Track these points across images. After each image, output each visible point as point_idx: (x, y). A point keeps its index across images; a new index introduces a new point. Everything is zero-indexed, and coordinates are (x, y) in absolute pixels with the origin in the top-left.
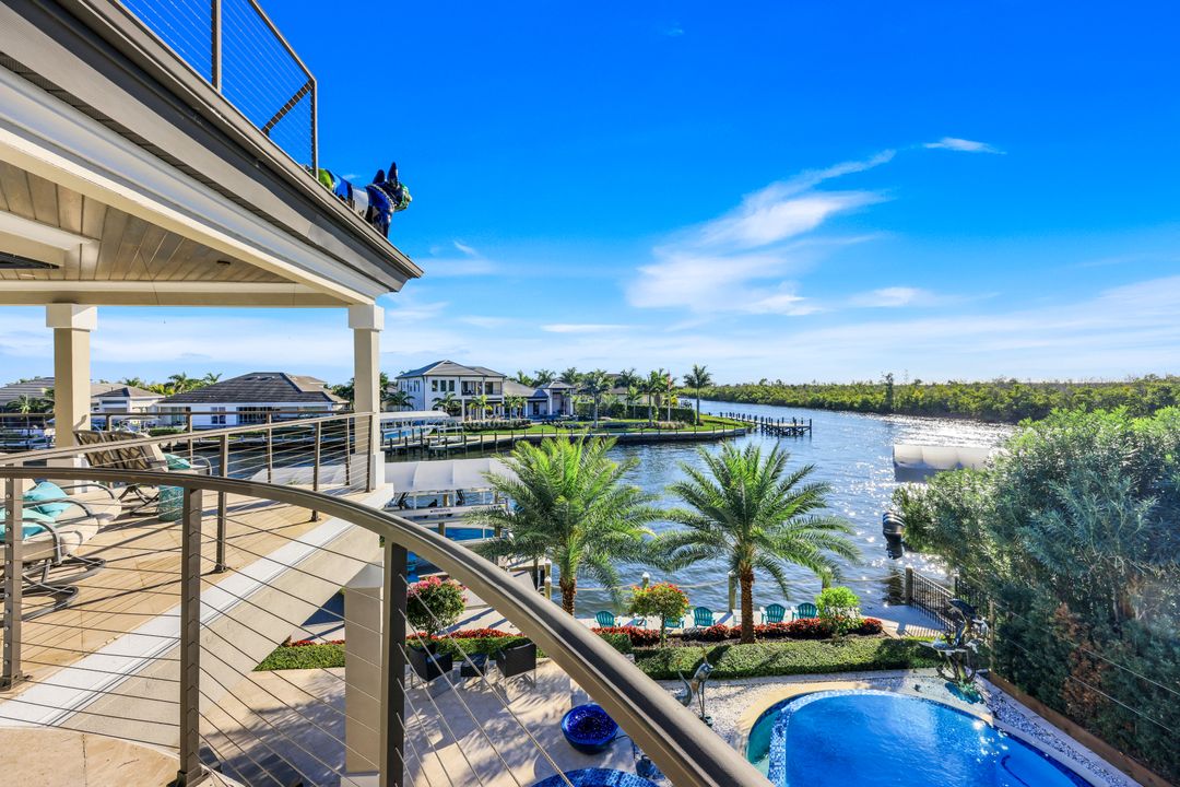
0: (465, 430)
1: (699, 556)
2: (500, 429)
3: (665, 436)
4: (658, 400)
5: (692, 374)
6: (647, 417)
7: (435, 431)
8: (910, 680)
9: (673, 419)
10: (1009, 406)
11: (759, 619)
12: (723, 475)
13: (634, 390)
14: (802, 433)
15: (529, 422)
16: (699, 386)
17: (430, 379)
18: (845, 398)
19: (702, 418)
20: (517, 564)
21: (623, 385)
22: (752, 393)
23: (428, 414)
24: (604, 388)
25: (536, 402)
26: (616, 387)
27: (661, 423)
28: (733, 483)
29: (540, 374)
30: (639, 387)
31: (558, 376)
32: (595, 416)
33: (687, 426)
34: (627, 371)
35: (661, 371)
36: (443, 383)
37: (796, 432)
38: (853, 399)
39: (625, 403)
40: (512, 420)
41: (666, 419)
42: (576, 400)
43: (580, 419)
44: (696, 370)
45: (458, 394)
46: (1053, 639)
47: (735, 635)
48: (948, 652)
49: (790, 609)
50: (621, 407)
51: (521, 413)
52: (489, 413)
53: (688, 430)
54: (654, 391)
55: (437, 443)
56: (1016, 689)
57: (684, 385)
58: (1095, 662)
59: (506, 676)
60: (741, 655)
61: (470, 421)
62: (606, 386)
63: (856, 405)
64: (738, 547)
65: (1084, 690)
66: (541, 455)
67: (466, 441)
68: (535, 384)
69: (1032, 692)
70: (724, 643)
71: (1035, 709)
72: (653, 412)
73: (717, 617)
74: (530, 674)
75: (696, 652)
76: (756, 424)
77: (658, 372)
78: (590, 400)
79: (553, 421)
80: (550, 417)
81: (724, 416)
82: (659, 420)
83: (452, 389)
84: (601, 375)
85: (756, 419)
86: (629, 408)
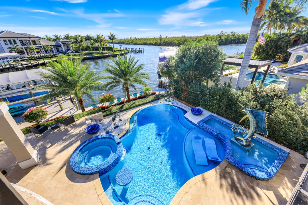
0: (29, 59)
1: (115, 86)
2: (45, 58)
3: (105, 56)
4: (101, 44)
5: (110, 35)
6: (98, 50)
7: (15, 61)
8: (160, 101)
9: (107, 50)
11: (132, 97)
12: (118, 65)
13: (92, 41)
15: (56, 55)
16: (113, 39)
17: (2, 39)
18: (151, 42)
19: (115, 49)
20: (64, 98)
21: (88, 40)
22: (128, 41)
23: (8, 54)
24: (81, 41)
25: (57, 47)
26: (86, 40)
27: (103, 52)
28: (120, 66)
29: (55, 36)
30: (93, 40)
31: (62, 37)
32: (81, 51)
33: (111, 52)
34: (89, 35)
35: (100, 34)
36: (9, 41)
37: (140, 52)
38: (153, 42)
39: (90, 46)
40: (49, 54)
41: (105, 50)
42: (72, 46)
43: (76, 52)
44: (111, 34)
45: (19, 45)
46: (181, 88)
47: (127, 102)
48: (166, 95)
49: (138, 94)
50: (89, 47)
51: (52, 51)
52: (38, 52)
54: (99, 41)
55: (18, 65)
56: (176, 98)
57: (108, 39)
58: (186, 90)
59: (67, 126)
60: (127, 105)
61: (30, 56)
62: (82, 40)
63: (154, 44)
64: (124, 82)
65: (184, 95)
66: (58, 65)
67: (31, 63)
68: (54, 40)
69: (178, 98)
70: (124, 104)
71: (178, 101)
72: (100, 48)
73: (122, 99)
74: (74, 123)
75: (117, 107)
76: (130, 50)
77: (99, 35)
78: (78, 45)
79: (66, 54)
80: (64, 52)
81: (121, 48)
82: (102, 51)
83: (15, 43)
84: (79, 36)
85: (130, 49)
86: (92, 47)
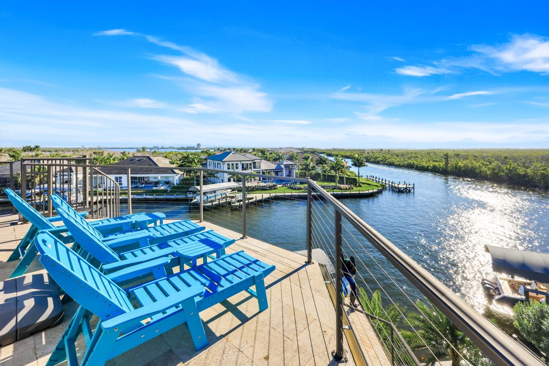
2: (262, 190)
3: (345, 194)
9: (347, 183)
10: (507, 174)
13: (326, 167)
14: (410, 191)
15: (276, 185)
17: (226, 163)
18: (424, 164)
19: (361, 181)
25: (277, 172)
26: (318, 163)
27: (342, 186)
33: (354, 188)
36: (233, 164)
37: (406, 190)
38: (428, 164)
39: (321, 172)
40: (268, 184)
41: (343, 184)
45: (240, 170)
50: (319, 174)
53: (355, 191)
54: (338, 169)
55: (235, 201)
61: (247, 185)
63: (430, 168)
67: (248, 199)
72: (336, 179)
76: (386, 184)
79: (287, 184)
82: (340, 184)
83: (237, 168)
85: (376, 178)
86: (324, 175)
